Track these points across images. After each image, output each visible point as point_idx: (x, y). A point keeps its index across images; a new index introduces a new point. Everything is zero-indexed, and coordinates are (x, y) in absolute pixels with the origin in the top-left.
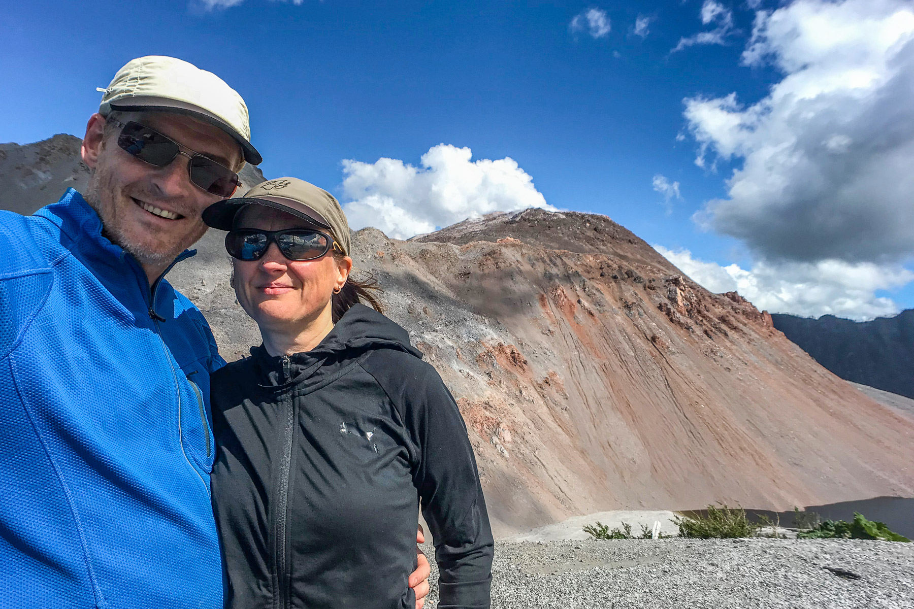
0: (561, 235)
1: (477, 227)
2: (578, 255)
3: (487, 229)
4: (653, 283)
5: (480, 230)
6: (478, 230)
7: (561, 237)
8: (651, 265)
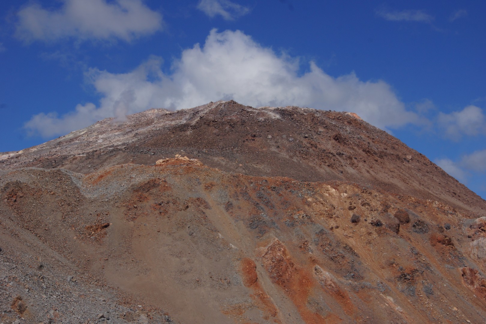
0: (273, 149)
1: (117, 138)
2: (308, 185)
3: (136, 141)
4: (447, 232)
5: (123, 144)
6: (120, 143)
7: (275, 152)
8: (440, 200)
